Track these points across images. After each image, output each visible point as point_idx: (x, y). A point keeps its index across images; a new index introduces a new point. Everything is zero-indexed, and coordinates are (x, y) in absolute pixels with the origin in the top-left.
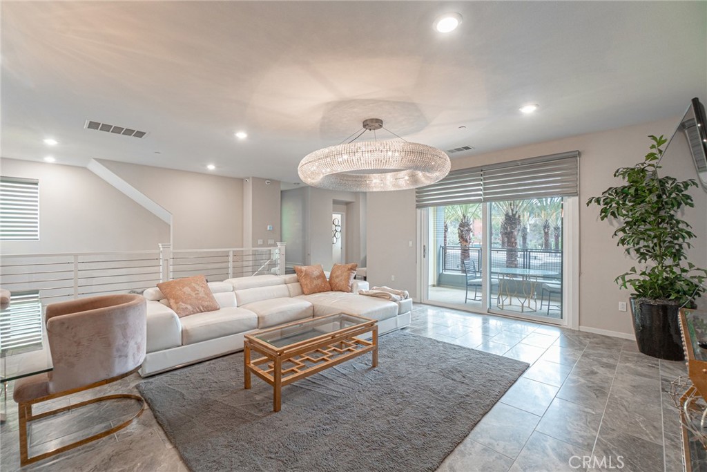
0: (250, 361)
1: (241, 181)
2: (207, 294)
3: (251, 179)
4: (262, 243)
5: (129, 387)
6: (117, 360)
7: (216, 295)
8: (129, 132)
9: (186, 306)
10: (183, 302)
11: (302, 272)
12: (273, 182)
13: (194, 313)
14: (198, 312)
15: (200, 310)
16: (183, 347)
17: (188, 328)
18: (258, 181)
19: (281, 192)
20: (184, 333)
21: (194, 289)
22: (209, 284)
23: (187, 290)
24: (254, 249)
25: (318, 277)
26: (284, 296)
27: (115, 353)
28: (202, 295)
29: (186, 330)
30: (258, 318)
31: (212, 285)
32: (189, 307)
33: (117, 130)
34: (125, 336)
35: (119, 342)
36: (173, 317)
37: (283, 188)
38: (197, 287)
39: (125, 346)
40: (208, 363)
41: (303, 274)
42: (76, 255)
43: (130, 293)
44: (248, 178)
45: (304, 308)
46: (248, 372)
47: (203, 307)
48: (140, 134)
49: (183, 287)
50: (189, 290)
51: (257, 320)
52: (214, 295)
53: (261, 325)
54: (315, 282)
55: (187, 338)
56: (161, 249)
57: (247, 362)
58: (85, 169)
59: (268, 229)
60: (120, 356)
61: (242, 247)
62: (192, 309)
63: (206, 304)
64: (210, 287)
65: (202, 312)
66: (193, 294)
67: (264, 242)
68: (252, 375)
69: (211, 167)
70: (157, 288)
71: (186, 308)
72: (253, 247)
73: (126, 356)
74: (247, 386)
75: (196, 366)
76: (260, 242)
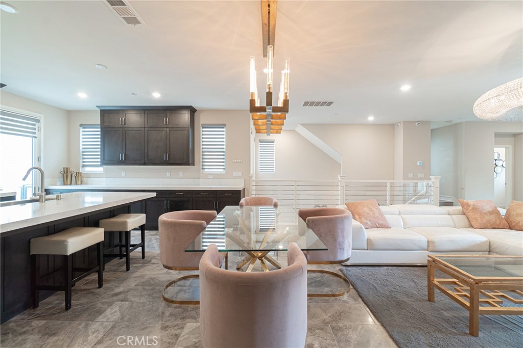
0: (434, 278)
1: (392, 126)
2: (380, 215)
3: (402, 124)
4: (412, 176)
5: (336, 269)
6: (339, 251)
7: (387, 216)
8: (324, 104)
9: (367, 221)
10: (364, 218)
11: (469, 206)
12: (422, 123)
13: (372, 228)
14: (375, 227)
15: (377, 226)
16: (367, 251)
17: (371, 238)
18: (408, 124)
19: (432, 130)
20: (369, 241)
21: (371, 210)
22: (380, 207)
23: (366, 209)
24: (404, 181)
25: (491, 213)
26: (449, 226)
27: (338, 246)
28: (377, 215)
29: (370, 240)
30: (428, 241)
31: (383, 208)
32: (369, 223)
33: (318, 104)
34: (343, 236)
35: (340, 239)
36: (361, 228)
37: (433, 127)
38: (373, 209)
39: (343, 243)
40: (385, 268)
41: (471, 208)
42: (296, 181)
43: (315, 207)
44: (400, 123)
45: (478, 242)
46: (431, 287)
47: (378, 224)
48: (330, 103)
49: (364, 208)
50: (368, 210)
51: (427, 242)
52: (385, 216)
53: (431, 248)
54: (487, 218)
55: (371, 245)
56: (340, 179)
57: (431, 279)
58: (294, 131)
59: (418, 164)
60: (341, 249)
61: (394, 179)
62: (371, 225)
63: (381, 222)
64: (381, 209)
65: (378, 228)
66: (371, 213)
67: (414, 175)
68: (437, 291)
69: (371, 118)
70: (346, 206)
71: (367, 223)
72: (404, 180)
73: (344, 250)
74: (431, 298)
75: (377, 268)
76: (410, 175)
